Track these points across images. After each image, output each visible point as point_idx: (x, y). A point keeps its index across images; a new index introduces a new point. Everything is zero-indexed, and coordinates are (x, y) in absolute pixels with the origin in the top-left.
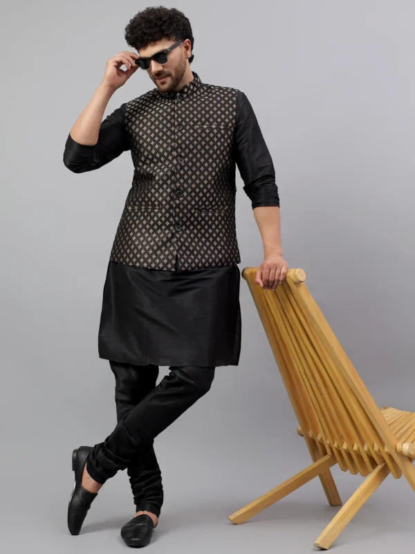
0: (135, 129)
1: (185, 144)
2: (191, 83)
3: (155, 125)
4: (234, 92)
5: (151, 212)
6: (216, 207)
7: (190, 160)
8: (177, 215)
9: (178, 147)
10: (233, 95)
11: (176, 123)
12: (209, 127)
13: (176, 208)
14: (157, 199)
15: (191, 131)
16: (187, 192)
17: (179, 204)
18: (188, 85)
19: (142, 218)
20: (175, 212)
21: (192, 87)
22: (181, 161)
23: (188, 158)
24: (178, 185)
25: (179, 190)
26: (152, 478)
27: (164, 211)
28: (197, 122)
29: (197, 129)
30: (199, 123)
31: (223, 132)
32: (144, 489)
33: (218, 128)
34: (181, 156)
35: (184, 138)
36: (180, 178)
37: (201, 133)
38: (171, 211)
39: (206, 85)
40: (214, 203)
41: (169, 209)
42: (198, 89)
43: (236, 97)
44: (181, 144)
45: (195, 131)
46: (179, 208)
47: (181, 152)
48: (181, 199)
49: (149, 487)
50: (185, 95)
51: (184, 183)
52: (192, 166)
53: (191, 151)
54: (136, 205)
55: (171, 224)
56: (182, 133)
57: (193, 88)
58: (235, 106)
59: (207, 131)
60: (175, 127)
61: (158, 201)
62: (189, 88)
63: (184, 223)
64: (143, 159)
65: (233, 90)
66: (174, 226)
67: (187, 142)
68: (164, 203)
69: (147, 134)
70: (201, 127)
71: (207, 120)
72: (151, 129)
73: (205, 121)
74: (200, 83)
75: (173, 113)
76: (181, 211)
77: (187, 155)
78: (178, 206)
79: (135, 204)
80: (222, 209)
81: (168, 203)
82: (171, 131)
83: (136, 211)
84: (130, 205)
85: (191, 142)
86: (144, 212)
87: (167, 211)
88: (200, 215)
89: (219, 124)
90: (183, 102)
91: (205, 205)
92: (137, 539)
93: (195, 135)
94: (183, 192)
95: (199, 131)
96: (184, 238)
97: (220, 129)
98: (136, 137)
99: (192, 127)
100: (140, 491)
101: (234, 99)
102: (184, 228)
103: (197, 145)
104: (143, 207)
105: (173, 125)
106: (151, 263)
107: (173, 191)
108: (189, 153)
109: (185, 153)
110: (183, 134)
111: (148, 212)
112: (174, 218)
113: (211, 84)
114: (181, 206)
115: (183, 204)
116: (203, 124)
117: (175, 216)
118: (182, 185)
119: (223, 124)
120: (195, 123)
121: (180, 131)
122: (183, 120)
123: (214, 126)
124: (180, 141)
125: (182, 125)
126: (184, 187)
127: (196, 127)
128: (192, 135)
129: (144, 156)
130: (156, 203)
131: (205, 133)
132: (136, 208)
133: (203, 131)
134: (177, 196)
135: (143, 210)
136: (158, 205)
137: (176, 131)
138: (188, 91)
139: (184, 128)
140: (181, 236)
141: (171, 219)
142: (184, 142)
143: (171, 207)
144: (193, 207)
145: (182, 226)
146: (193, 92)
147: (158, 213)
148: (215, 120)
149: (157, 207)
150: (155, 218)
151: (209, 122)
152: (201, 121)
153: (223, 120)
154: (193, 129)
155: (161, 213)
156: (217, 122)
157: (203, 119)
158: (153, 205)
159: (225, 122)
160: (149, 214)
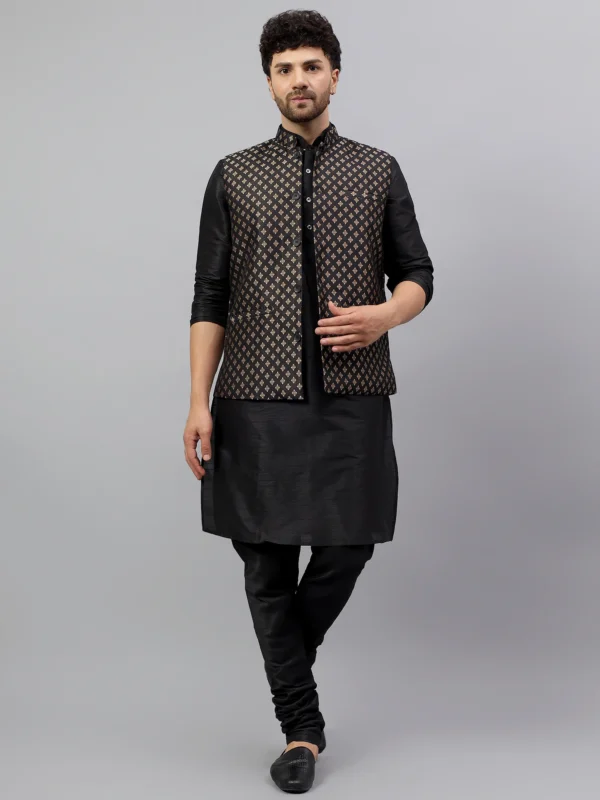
1: (326, 216)
5: (260, 319)
12: (359, 195)
14: (267, 299)
15: (335, 198)
26: (306, 695)
27: (277, 314)
28: (343, 186)
29: (343, 196)
30: (345, 188)
31: (375, 204)
32: (296, 712)
33: (369, 198)
35: (324, 207)
37: (349, 202)
42: (336, 142)
44: (321, 216)
45: (341, 198)
49: (303, 709)
53: (334, 226)
56: (322, 200)
59: (356, 200)
61: (270, 301)
67: (329, 214)
68: (277, 303)
70: (348, 193)
71: (356, 185)
73: (353, 187)
74: (337, 134)
77: (329, 232)
79: (238, 313)
83: (241, 321)
85: (335, 215)
86: (251, 321)
87: (283, 314)
89: (371, 193)
92: (297, 782)
93: (341, 204)
95: (346, 199)
97: (373, 199)
99: (336, 193)
100: (292, 715)
103: (343, 218)
104: (248, 314)
106: (270, 391)
108: (332, 229)
109: (326, 229)
110: (324, 202)
111: (255, 320)
116: (351, 190)
119: (375, 193)
120: (340, 188)
122: (323, 182)
123: (365, 195)
124: (319, 212)
125: (322, 188)
128: (335, 204)
131: (354, 202)
133: (351, 199)
135: (249, 319)
136: (270, 308)
139: (325, 193)
142: (324, 213)
147: (269, 318)
148: (366, 187)
149: (268, 311)
150: (267, 327)
151: (358, 188)
152: (348, 186)
153: (376, 189)
154: (338, 195)
155: (275, 317)
156: (369, 189)
157: (351, 184)
158: (262, 308)
159: (378, 191)
160: (258, 323)
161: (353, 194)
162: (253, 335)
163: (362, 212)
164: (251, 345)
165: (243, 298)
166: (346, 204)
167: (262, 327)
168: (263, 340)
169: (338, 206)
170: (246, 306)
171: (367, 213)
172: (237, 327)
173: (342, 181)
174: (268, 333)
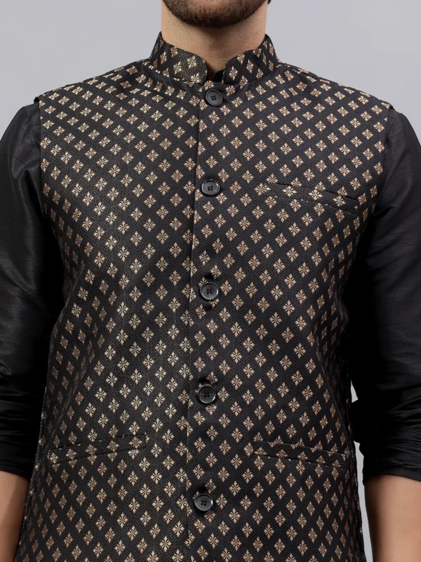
0: (71, 186)
1: (224, 240)
2: (249, 55)
3: (133, 174)
4: (377, 110)
5: (117, 461)
6: (319, 447)
7: (239, 289)
8: (200, 459)
9: (200, 250)
10: (376, 118)
11: (200, 173)
12: (302, 194)
13: (194, 437)
14: (136, 416)
15: (246, 200)
16: (230, 388)
17: (206, 426)
18: (241, 59)
19: (92, 484)
20: (193, 449)
21: (250, 67)
22: (210, 292)
23: (233, 282)
24: (200, 365)
25: (203, 380)
27: (156, 451)
28: (267, 173)
29: (265, 196)
30: (272, 179)
31: (340, 215)
33: (327, 201)
34: (209, 276)
35: (220, 221)
36: (206, 345)
37: (277, 208)
38: (182, 449)
39: (293, 69)
40: (312, 434)
41: (175, 443)
42: (269, 74)
43: (383, 123)
44: (212, 238)
45: (258, 201)
46: (206, 439)
47: (210, 264)
48: (211, 410)
50: (230, 89)
51: (218, 361)
52: (244, 310)
53: (241, 262)
54: (69, 445)
55: (181, 490)
56: (215, 203)
57: (255, 71)
58: (380, 147)
59: (296, 205)
60: (197, 184)
61: (141, 421)
62: (242, 70)
63: (223, 488)
64: (90, 277)
65: (373, 101)
66: (189, 496)
67: (231, 234)
68: (158, 425)
69: (107, 201)
70: (276, 190)
71: (297, 172)
72: (120, 187)
73: (291, 177)
74: (274, 59)
75: (191, 142)
76: (213, 446)
77: (228, 275)
78: (201, 432)
79: (66, 445)
80: (335, 457)
81: (170, 424)
82: (183, 194)
83: (72, 463)
84: (53, 449)
85: (244, 235)
86: (97, 463)
87: (169, 450)
88: (270, 466)
89: (331, 191)
90: (225, 110)
91: (285, 437)
93: (258, 213)
94: (218, 386)
95: (271, 202)
96: (218, 534)
97: (334, 205)
98: (72, 210)
99: (248, 188)
101: (379, 127)
102: (222, 502)
103: (262, 244)
104: (91, 449)
105: (190, 176)
107: (186, 385)
108: (234, 268)
109: (222, 267)
110: (221, 209)
111: (107, 462)
112: (189, 470)
113: (307, 70)
114: (212, 433)
115: (218, 427)
116: (284, 182)
117: (193, 464)
118: (213, 365)
119: (342, 191)
120: (259, 178)
121: (209, 197)
122: (224, 164)
123: (315, 195)
124: (207, 231)
125: (218, 180)
126: (218, 373)
127: (260, 189)
128: (246, 211)
129: (94, 268)
130: (134, 428)
131: (289, 210)
132: (71, 454)
133: (284, 203)
134: (196, 398)
135: (93, 459)
136: (140, 435)
137: (198, 196)
138: (239, 78)
139: (224, 189)
140: (211, 529)
141: (181, 476)
142: (219, 233)
143: (180, 436)
144: (248, 436)
145: (215, 495)
146: (253, 82)
147: (139, 458)
148: (322, 177)
149: (136, 442)
150: (133, 478)
151: (302, 179)
152: (278, 175)
153: (344, 182)
154: (253, 194)
155: (150, 457)
156: (327, 183)
157: (285, 170)
158: (124, 436)
159: (349, 188)
160: (112, 468)
161: (289, 191)
162: (102, 496)
163: (306, 231)
164: (96, 517)
165: (80, 411)
166: (271, 214)
167: (122, 479)
168: (123, 507)
169: (251, 218)
170: (87, 430)
171: (317, 233)
172: (65, 476)
173: (267, 163)
174: (134, 493)
